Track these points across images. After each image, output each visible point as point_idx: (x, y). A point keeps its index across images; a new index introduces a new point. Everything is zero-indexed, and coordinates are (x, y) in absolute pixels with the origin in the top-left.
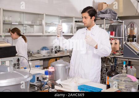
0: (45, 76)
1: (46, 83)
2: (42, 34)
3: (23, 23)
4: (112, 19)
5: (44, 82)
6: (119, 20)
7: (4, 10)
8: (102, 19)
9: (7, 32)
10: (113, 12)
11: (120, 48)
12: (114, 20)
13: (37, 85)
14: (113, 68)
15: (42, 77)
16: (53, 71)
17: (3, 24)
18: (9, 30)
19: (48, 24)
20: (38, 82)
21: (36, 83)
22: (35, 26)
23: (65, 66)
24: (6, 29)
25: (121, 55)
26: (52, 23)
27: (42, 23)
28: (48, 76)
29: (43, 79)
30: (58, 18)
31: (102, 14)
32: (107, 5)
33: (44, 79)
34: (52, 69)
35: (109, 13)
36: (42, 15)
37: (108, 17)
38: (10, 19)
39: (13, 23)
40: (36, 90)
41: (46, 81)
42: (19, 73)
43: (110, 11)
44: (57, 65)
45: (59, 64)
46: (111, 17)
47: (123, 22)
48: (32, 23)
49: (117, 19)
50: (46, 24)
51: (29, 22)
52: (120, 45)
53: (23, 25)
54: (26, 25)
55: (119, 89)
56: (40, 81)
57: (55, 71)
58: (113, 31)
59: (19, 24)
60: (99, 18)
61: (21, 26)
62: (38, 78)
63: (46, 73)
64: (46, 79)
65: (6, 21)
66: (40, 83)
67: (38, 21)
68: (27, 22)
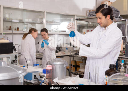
0: (43, 74)
1: (43, 81)
3: (23, 21)
5: (41, 81)
7: (4, 8)
9: (8, 30)
10: (115, 9)
12: (116, 18)
13: (34, 83)
14: (112, 67)
15: (39, 75)
16: (51, 70)
17: (3, 21)
18: (9, 27)
19: (49, 22)
20: (35, 80)
21: (33, 81)
22: (37, 25)
23: (63, 65)
24: (6, 27)
25: (124, 55)
26: (54, 21)
27: (43, 22)
28: (45, 75)
29: (40, 77)
30: (59, 16)
32: (111, 3)
33: (42, 78)
34: (50, 67)
36: (43, 13)
38: (11, 17)
39: (13, 21)
41: (43, 79)
42: (13, 68)
45: (57, 62)
47: (126, 20)
48: (33, 21)
49: (120, 18)
50: (47, 22)
51: (29, 20)
52: (124, 46)
54: (26, 22)
56: (37, 79)
57: (53, 69)
59: (19, 22)
61: (22, 24)
62: (35, 76)
63: (44, 72)
65: (6, 19)
66: (37, 81)
67: (39, 19)
68: (28, 20)
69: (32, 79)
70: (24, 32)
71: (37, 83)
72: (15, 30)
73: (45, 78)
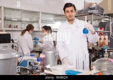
1: (37, 68)
2: (38, 29)
4: (100, 15)
5: (35, 67)
6: (106, 16)
7: (5, 8)
8: (91, 14)
10: (101, 8)
11: (108, 43)
13: (29, 69)
14: (97, 54)
15: (34, 62)
16: (44, 58)
17: (4, 20)
18: (9, 25)
19: (44, 21)
20: (29, 66)
21: (28, 67)
23: (54, 53)
24: (7, 25)
26: (48, 20)
27: (38, 20)
29: (34, 64)
30: (52, 16)
31: (91, 10)
34: (43, 55)
35: (97, 9)
36: (38, 13)
37: (96, 13)
38: (11, 16)
39: (12, 20)
40: (28, 73)
43: (98, 7)
44: (47, 52)
45: (49, 51)
46: (99, 12)
47: (110, 17)
48: (29, 20)
50: (42, 21)
51: (27, 19)
53: (21, 21)
54: (24, 21)
55: (101, 71)
56: (32, 65)
57: (46, 57)
58: (103, 27)
59: (18, 21)
60: (88, 14)
62: (30, 63)
64: (37, 64)
65: (6, 18)
66: (31, 68)
67: (35, 18)
68: (25, 19)
69: (27, 66)
70: (22, 29)
71: (32, 69)
72: (15, 27)
73: (38, 65)
